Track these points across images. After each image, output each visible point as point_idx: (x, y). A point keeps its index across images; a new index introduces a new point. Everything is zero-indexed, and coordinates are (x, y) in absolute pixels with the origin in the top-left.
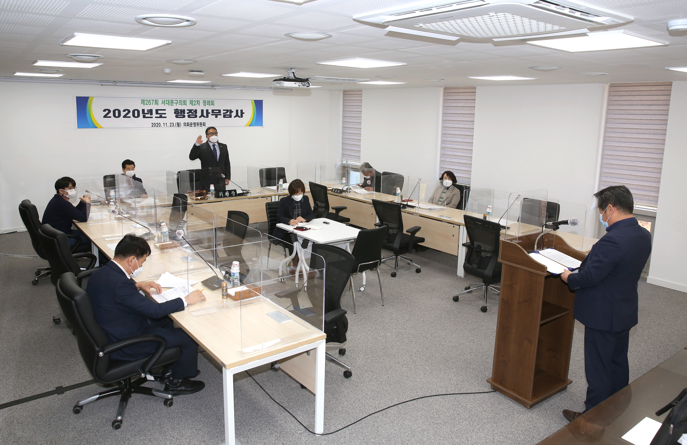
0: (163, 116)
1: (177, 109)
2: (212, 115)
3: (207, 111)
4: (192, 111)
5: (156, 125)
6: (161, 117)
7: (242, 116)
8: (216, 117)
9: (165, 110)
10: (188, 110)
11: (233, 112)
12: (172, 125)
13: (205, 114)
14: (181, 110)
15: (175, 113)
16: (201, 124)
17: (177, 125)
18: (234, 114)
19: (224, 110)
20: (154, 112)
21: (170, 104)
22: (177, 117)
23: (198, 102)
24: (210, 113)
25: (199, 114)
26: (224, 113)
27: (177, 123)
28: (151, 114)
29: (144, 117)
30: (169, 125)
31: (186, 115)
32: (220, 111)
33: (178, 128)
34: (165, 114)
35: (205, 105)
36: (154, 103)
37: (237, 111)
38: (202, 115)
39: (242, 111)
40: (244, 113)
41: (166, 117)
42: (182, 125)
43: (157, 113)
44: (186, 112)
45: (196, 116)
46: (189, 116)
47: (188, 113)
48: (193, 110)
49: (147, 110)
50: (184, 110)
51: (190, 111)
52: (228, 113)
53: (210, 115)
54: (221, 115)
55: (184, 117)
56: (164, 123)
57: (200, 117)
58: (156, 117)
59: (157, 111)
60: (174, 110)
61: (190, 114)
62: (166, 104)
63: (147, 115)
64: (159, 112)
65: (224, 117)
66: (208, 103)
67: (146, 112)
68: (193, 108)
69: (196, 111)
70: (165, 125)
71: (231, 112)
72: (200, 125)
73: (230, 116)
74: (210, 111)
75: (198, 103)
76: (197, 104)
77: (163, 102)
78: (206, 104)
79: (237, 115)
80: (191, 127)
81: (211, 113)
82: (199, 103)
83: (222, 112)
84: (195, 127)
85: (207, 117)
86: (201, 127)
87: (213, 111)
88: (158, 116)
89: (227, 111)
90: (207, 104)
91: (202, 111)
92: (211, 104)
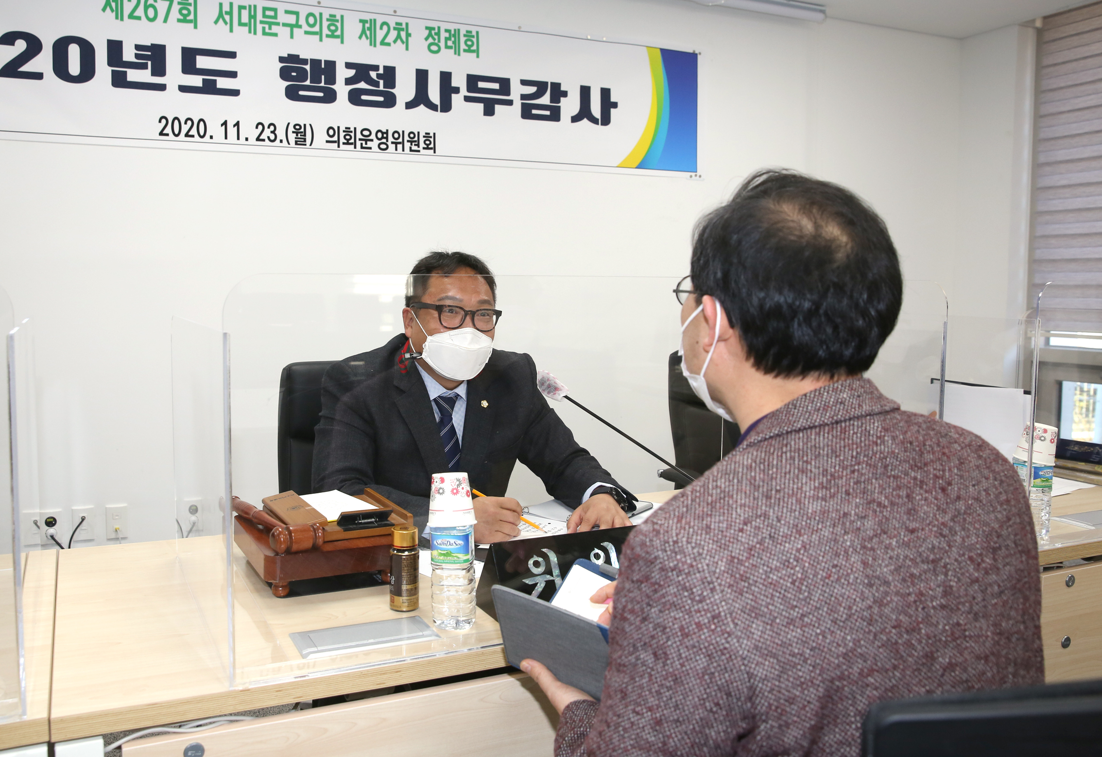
0: (222, 83)
1: (293, 58)
2: (467, 99)
3: (446, 77)
4: (373, 74)
5: (185, 128)
6: (209, 88)
7: (606, 120)
8: (489, 111)
9: (232, 55)
10: (349, 65)
11: (565, 94)
12: (267, 133)
13: (434, 94)
14: (315, 63)
15: (284, 74)
16: (414, 139)
17: (292, 137)
18: (570, 105)
19: (524, 83)
20: (174, 61)
21: (259, 27)
22: (292, 94)
23: (403, 34)
24: (457, 90)
25: (405, 89)
26: (523, 97)
27: (291, 129)
28: (159, 70)
29: (119, 81)
30: (249, 131)
31: (342, 90)
32: (505, 85)
33: (300, 150)
34: (233, 75)
35: (434, 49)
36: (175, 14)
37: (585, 92)
38: (421, 98)
39: (605, 93)
40: (615, 105)
41: (235, 93)
42: (321, 137)
43: (189, 66)
44: (343, 73)
45: (390, 101)
46: (355, 98)
47: (348, 81)
48: (375, 68)
49: (138, 47)
50: (331, 65)
51: (362, 71)
52: (545, 100)
53: (457, 100)
54: (510, 103)
55: (330, 97)
56: (225, 124)
57: (410, 105)
58: (183, 89)
59: (189, 56)
60: (281, 59)
61: (362, 85)
62: (241, 24)
63: (133, 75)
64: (202, 62)
65: (527, 113)
66: (450, 43)
67: (129, 55)
68: (379, 57)
69: (389, 74)
70: (232, 131)
71: (558, 93)
72: (407, 145)
73: (555, 115)
74: (459, 81)
75: (399, 37)
76: (395, 42)
77: (220, 16)
78: (442, 44)
79: (584, 113)
80: (365, 154)
81: (464, 92)
82: (408, 35)
83: (517, 91)
84: (383, 155)
85: (446, 106)
86: (414, 157)
87: (473, 81)
88: (196, 81)
89: (542, 87)
90: (447, 47)
91: (422, 76)
92: (463, 46)
